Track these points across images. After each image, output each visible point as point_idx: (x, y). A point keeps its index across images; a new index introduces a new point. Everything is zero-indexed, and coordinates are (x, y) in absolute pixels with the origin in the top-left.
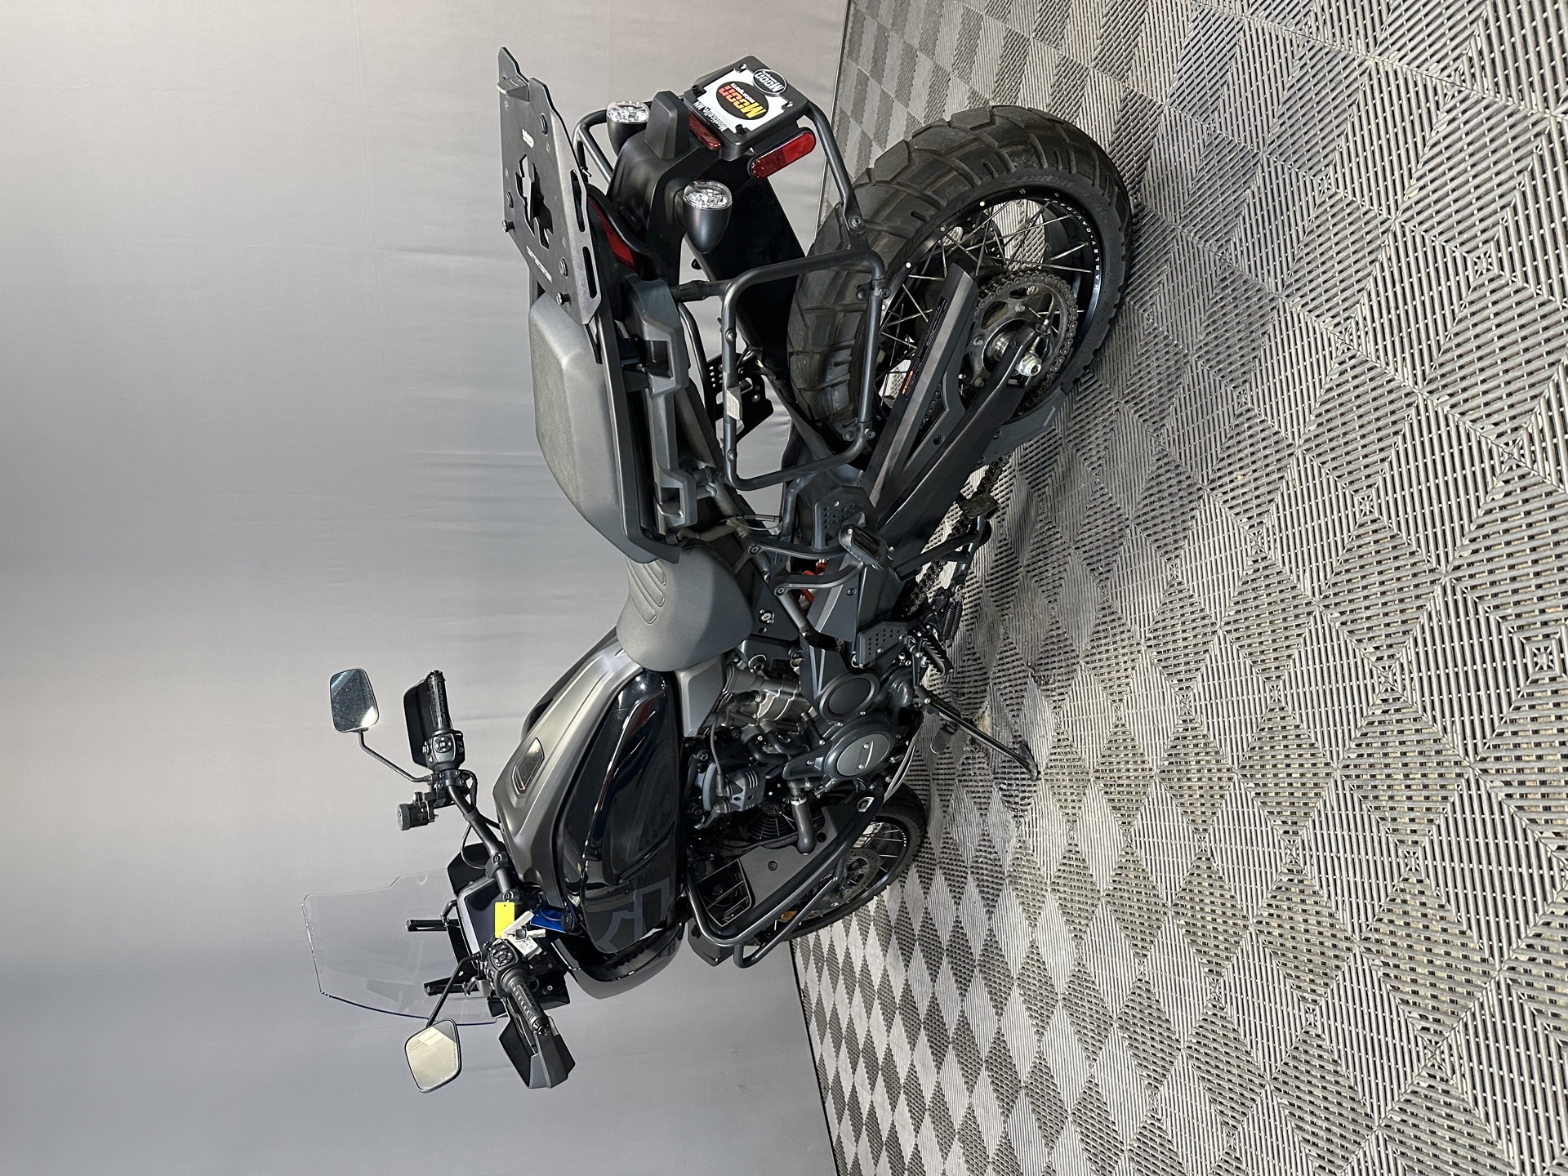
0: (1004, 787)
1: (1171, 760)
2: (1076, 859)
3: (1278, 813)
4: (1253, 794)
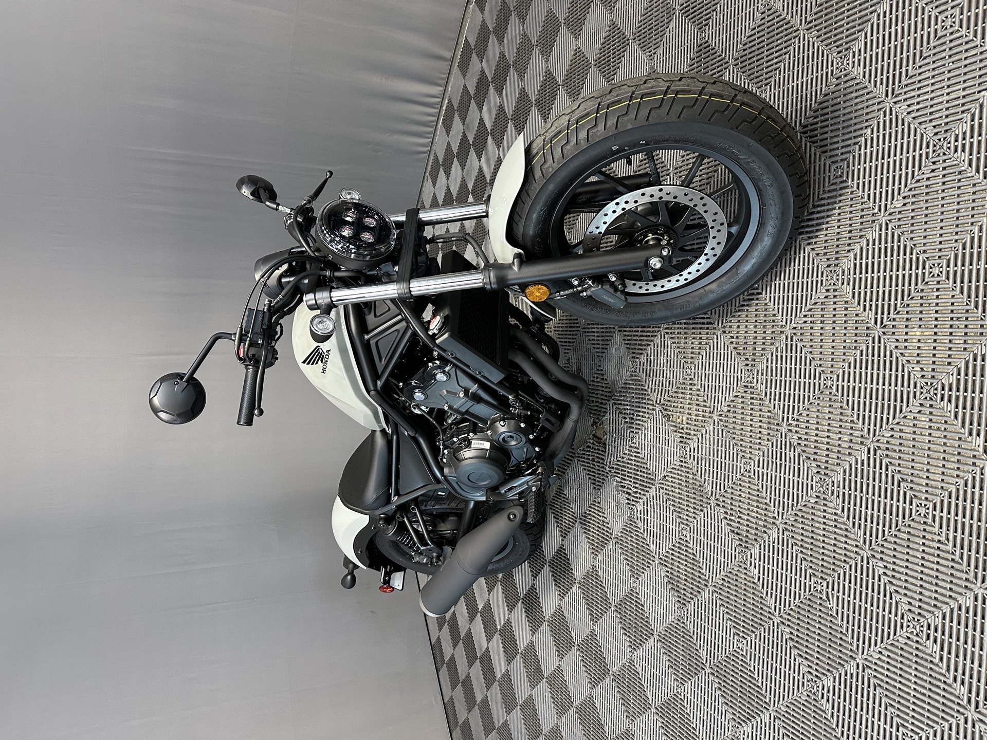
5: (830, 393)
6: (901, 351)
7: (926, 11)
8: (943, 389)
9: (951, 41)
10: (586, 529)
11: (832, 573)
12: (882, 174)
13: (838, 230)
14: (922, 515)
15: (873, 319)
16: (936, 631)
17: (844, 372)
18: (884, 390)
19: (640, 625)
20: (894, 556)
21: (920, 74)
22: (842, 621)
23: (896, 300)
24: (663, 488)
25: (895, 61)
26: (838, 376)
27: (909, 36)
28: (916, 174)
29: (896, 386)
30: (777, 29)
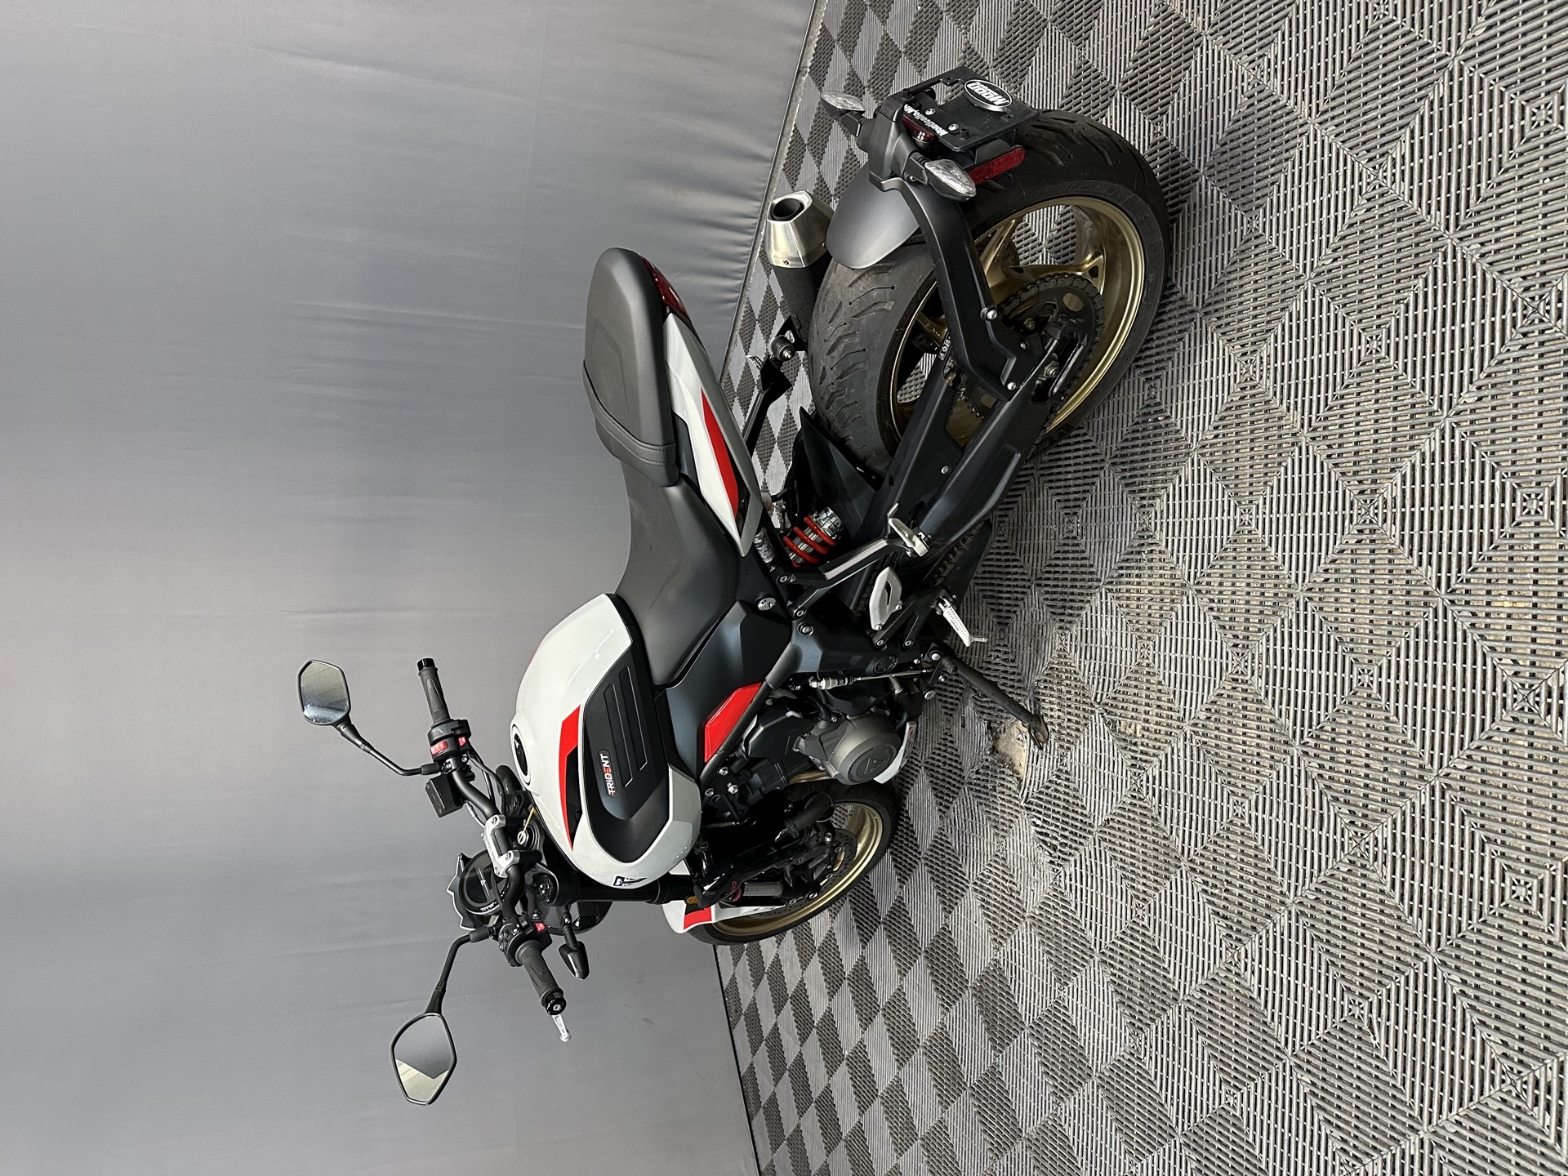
0: (1039, 822)
1: (1319, 896)
2: (1143, 942)
3: (1497, 1029)
4: (1456, 990)
5: (1369, 696)
6: (1481, 632)
7: (1506, 98)
8: (1549, 695)
9: (1547, 145)
10: (983, 900)
11: (1376, 987)
12: (1443, 350)
13: (1375, 437)
14: (1522, 899)
15: (1434, 580)
16: (1549, 1091)
17: (1389, 661)
18: (1454, 692)
19: (1071, 1059)
20: (1478, 964)
21: (1498, 195)
22: (1395, 1067)
23: (1471, 550)
24: (1105, 840)
25: (1459, 175)
26: (1380, 668)
27: (1480, 135)
28: (1497, 351)
29: (1474, 687)
30: (1274, 121)
